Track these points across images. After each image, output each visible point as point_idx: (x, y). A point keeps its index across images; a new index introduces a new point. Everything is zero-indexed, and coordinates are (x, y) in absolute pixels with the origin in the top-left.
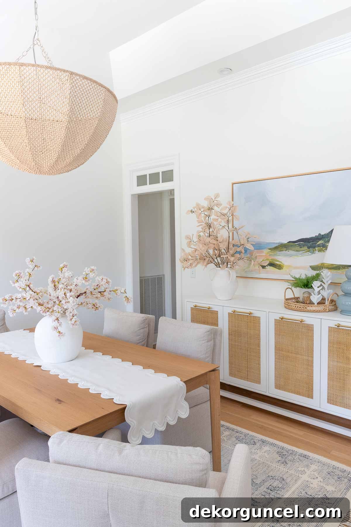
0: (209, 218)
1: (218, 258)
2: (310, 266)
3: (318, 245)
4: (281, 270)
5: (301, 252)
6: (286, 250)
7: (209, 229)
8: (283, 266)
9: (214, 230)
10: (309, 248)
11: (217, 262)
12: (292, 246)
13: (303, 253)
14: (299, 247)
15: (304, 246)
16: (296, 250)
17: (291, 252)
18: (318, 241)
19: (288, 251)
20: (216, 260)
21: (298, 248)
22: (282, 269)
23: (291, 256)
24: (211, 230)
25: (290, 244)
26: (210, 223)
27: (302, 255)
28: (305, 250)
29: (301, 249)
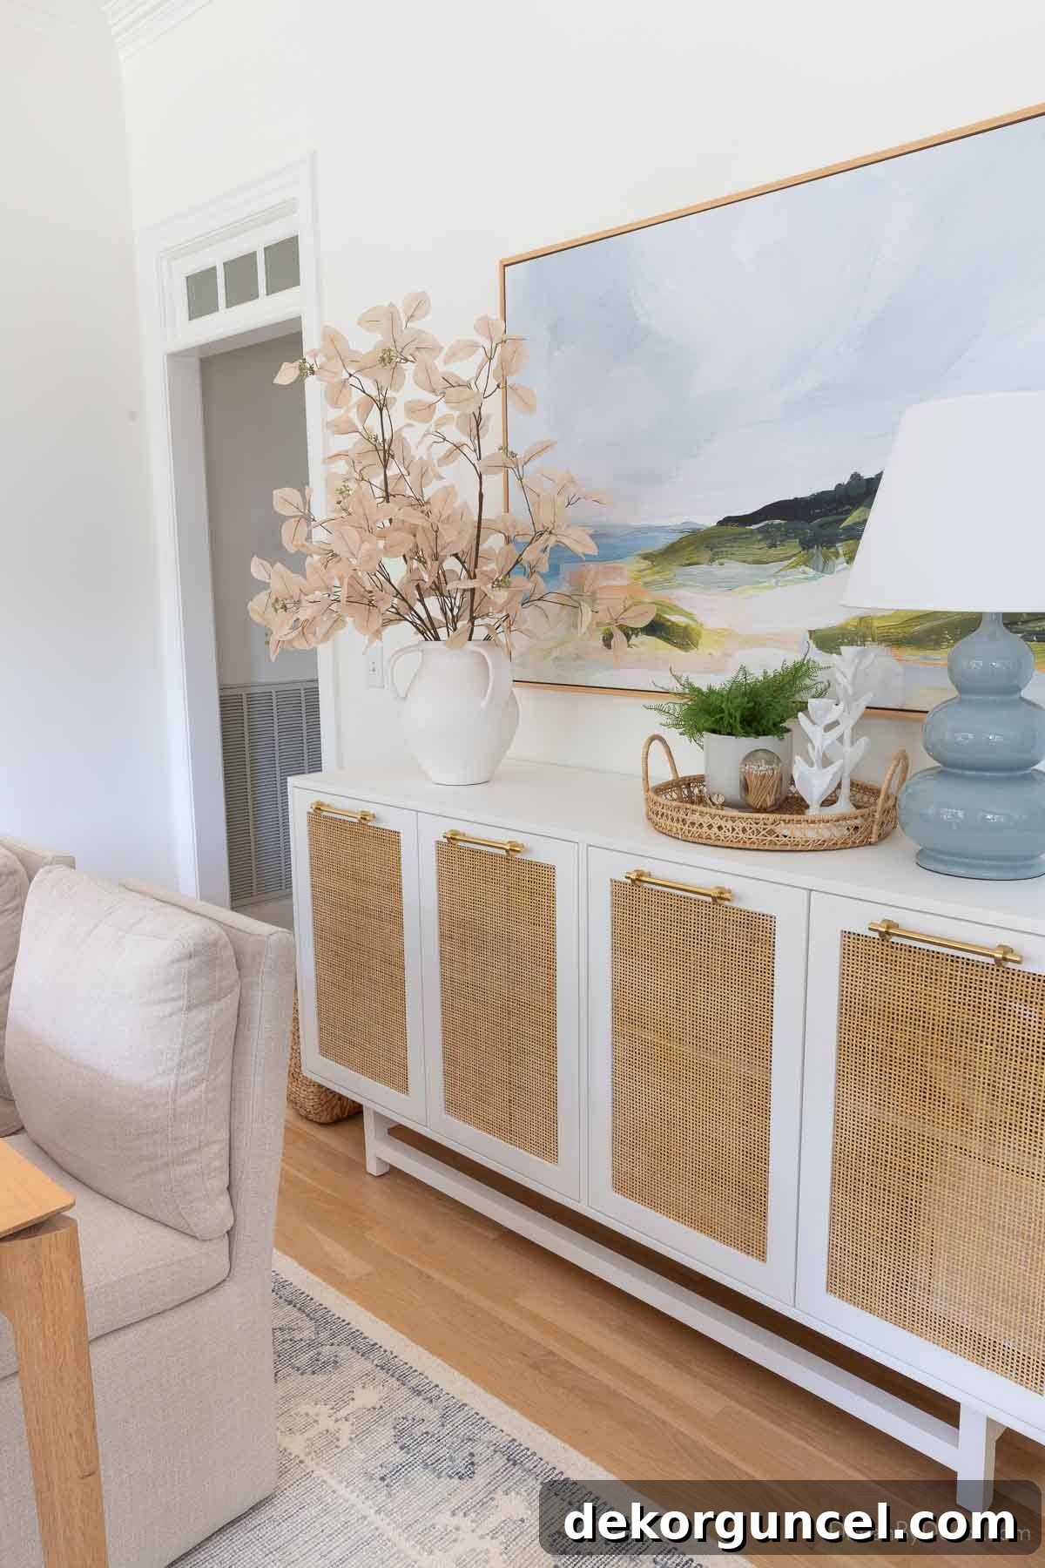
0: (381, 410)
1: (426, 601)
2: (811, 632)
3: (844, 529)
4: (693, 653)
5: (774, 567)
6: (712, 561)
7: (385, 467)
8: (699, 635)
9: (405, 473)
10: (807, 544)
11: (424, 616)
12: (736, 538)
13: (782, 573)
14: (763, 544)
15: (786, 536)
16: (750, 559)
17: (731, 568)
18: (849, 512)
19: (721, 564)
20: (418, 607)
21: (759, 548)
22: (696, 646)
23: (730, 586)
24: (393, 470)
25: (730, 529)
26: (387, 437)
27: (777, 583)
28: (789, 558)
29: (772, 551)
